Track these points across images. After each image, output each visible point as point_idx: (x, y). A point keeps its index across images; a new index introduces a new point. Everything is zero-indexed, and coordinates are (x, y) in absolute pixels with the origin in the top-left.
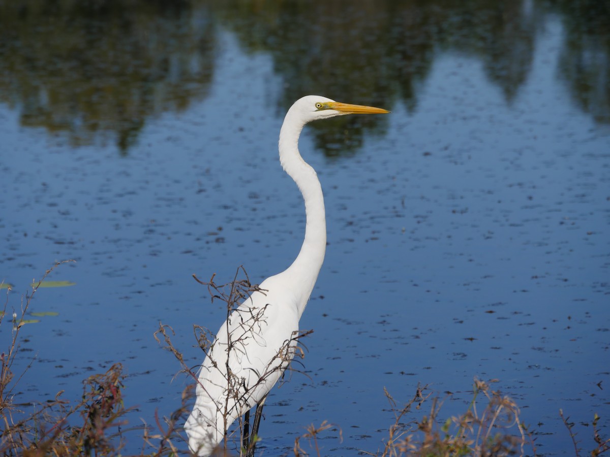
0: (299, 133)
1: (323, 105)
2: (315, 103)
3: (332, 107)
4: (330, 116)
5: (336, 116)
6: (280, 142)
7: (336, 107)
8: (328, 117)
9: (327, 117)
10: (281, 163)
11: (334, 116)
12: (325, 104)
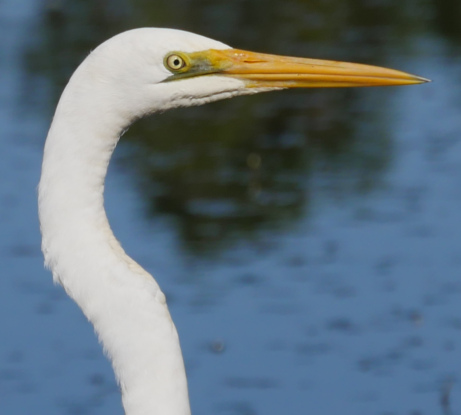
0: (107, 155)
1: (189, 62)
2: (164, 53)
3: (222, 65)
4: (215, 98)
5: (234, 97)
6: (44, 187)
7: (237, 66)
8: (207, 99)
9: (202, 101)
10: (47, 257)
11: (228, 95)
12: (200, 58)
